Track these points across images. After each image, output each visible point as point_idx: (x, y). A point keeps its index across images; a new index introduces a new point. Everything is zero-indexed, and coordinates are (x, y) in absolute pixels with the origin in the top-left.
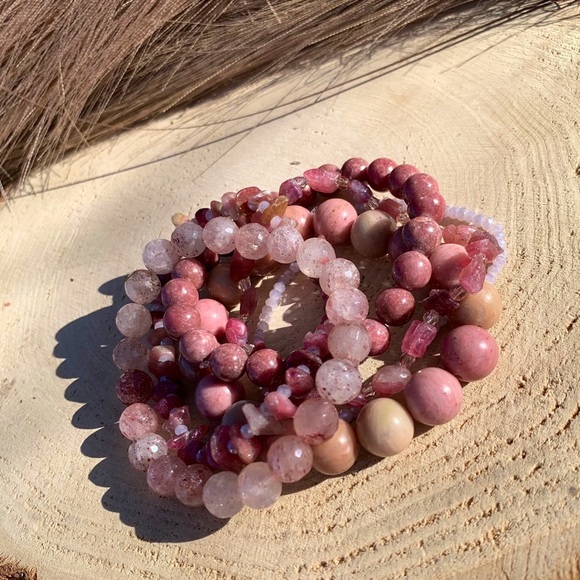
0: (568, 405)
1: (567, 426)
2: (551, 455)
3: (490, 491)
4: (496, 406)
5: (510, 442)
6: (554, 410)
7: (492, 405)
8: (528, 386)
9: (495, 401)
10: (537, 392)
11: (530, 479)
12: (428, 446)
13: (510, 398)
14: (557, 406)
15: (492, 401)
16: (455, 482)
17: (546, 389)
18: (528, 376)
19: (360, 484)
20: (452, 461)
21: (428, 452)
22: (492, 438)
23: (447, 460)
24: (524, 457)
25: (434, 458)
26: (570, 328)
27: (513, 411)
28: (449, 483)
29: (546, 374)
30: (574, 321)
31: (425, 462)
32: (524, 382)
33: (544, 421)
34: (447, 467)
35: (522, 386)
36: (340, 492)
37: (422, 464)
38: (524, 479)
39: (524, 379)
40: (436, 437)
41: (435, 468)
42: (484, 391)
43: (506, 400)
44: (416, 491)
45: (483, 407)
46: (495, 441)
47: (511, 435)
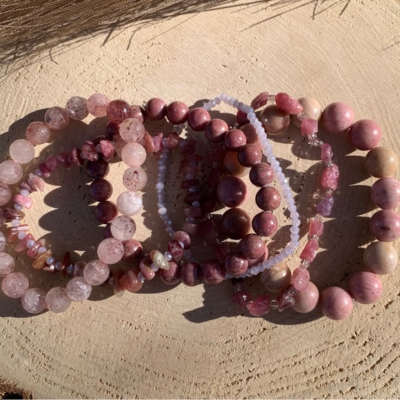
0: (375, 355)
1: (372, 368)
2: (361, 383)
3: (325, 396)
4: (337, 347)
5: (341, 370)
6: (368, 356)
7: (336, 346)
8: (357, 338)
9: (338, 344)
10: (361, 344)
11: (348, 394)
12: (296, 363)
13: (346, 344)
14: (370, 354)
15: (336, 343)
16: (308, 388)
17: (366, 342)
18: (358, 333)
19: (253, 378)
20: (308, 375)
21: (295, 366)
22: (332, 366)
23: (305, 374)
24: (347, 381)
25: (298, 371)
26: (387, 307)
27: (346, 352)
28: (305, 388)
29: (368, 334)
30: (390, 303)
31: (293, 373)
32: (355, 335)
33: (362, 362)
34: (305, 378)
35: (353, 337)
36: (241, 380)
37: (291, 373)
38: (344, 393)
39: (356, 333)
40: (301, 358)
41: (298, 377)
42: (333, 336)
43: (344, 344)
44: (286, 388)
45: (331, 345)
46: (334, 368)
47: (343, 367)
